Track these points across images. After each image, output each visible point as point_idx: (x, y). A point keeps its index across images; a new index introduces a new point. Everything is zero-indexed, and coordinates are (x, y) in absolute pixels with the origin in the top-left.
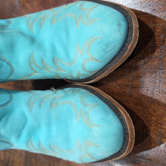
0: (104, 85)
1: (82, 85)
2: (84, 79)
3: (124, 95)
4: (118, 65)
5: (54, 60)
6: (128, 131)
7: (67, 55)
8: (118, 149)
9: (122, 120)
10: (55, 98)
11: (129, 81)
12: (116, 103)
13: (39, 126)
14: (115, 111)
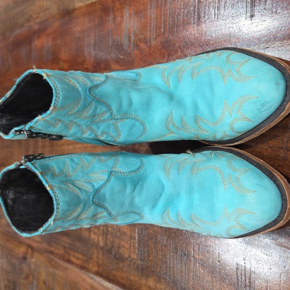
0: (251, 147)
1: (224, 147)
2: (227, 140)
3: (276, 159)
4: (273, 124)
5: (196, 119)
6: (286, 197)
7: (212, 114)
8: (275, 217)
9: (279, 186)
10: (195, 163)
11: (283, 143)
12: (271, 168)
13: (178, 195)
14: (270, 176)
